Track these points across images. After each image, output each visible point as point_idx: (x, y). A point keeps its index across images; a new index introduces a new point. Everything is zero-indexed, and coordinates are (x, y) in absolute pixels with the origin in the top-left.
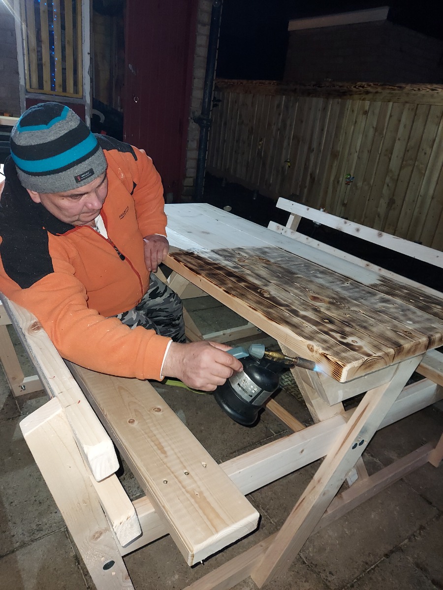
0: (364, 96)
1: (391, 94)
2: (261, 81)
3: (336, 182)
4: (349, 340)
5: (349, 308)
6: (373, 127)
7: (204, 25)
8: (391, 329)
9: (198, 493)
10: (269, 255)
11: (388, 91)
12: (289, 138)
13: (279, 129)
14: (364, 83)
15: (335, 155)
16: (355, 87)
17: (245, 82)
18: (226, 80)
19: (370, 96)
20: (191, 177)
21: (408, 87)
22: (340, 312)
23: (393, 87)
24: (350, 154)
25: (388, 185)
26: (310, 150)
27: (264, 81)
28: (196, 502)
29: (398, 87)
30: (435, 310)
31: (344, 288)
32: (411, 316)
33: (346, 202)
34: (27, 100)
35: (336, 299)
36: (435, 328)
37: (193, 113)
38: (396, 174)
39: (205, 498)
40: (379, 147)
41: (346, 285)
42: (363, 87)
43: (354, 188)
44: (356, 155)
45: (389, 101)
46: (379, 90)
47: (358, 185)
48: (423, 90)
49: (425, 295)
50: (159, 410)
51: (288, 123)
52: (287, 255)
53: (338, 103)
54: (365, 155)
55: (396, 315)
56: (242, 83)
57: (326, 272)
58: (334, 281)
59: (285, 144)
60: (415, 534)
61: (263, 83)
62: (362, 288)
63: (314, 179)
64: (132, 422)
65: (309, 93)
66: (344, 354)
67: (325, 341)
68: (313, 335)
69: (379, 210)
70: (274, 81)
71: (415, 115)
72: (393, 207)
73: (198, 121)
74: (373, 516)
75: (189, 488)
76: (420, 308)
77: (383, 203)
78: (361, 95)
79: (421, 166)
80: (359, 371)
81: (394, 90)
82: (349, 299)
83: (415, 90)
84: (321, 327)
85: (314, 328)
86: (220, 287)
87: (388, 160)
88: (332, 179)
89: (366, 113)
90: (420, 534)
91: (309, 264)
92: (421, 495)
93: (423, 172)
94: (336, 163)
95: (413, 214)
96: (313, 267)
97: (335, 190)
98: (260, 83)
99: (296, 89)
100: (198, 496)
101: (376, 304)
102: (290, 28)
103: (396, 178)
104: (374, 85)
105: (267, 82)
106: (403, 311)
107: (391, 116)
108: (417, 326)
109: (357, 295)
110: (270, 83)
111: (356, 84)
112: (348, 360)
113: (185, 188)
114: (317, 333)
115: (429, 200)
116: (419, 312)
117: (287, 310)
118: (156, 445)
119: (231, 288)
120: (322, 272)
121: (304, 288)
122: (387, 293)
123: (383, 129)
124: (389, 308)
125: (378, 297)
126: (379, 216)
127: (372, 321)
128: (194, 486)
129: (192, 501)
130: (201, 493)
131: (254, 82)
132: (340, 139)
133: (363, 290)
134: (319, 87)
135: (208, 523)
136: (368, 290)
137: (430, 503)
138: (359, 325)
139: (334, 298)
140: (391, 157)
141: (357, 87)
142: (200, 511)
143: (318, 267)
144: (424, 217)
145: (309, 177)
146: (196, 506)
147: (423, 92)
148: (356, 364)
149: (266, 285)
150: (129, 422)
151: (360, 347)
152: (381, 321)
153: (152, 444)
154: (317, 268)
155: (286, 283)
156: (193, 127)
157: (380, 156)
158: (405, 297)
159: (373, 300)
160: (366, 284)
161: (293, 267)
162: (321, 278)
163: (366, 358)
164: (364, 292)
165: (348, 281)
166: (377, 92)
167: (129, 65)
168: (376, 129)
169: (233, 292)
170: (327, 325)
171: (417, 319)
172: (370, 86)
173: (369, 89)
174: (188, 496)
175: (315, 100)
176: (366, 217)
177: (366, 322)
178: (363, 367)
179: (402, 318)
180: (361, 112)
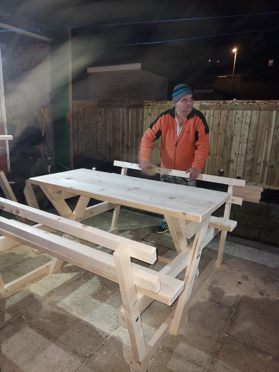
0: (148, 107)
11: (159, 104)
14: (146, 101)
29: (164, 102)
45: (161, 109)
65: (118, 106)
81: (162, 104)
104: (152, 101)
166: (154, 105)
175: (121, 109)
180: (148, 114)
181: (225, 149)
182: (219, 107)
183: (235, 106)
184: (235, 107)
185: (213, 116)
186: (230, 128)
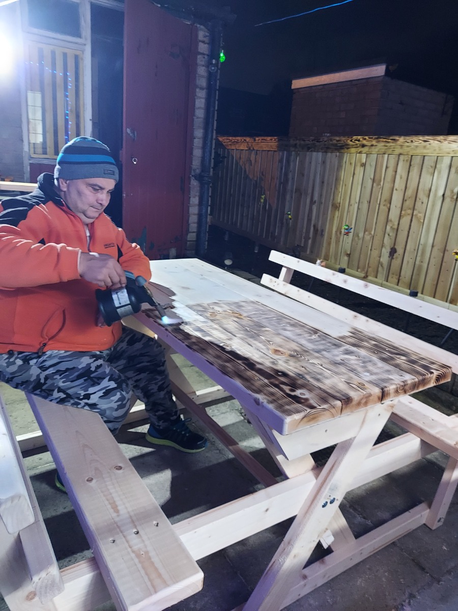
0: (360, 149)
1: (386, 146)
2: (263, 138)
3: (338, 233)
4: (298, 393)
5: (308, 360)
6: (371, 179)
7: (202, 89)
8: (345, 381)
9: (143, 553)
10: (243, 308)
11: (383, 144)
12: (292, 191)
13: (282, 183)
14: (359, 137)
15: (336, 207)
16: (351, 141)
17: (248, 139)
18: (230, 138)
19: (365, 150)
20: (194, 232)
21: (401, 139)
22: (297, 365)
23: (387, 140)
24: (349, 205)
25: (389, 235)
26: (312, 202)
27: (265, 138)
28: (140, 562)
29: (392, 140)
30: (398, 361)
31: (310, 341)
32: (371, 368)
33: (349, 253)
34: (31, 164)
35: (298, 352)
36: (392, 379)
37: (195, 170)
38: (396, 223)
39: (150, 558)
40: (378, 197)
41: (313, 337)
42: (359, 141)
43: (356, 238)
44: (356, 205)
45: (384, 154)
46: (374, 143)
47: (360, 235)
48: (416, 141)
49: (394, 347)
50: (120, 468)
51: (290, 176)
52: (262, 308)
53: (336, 156)
54: (365, 206)
55: (355, 367)
56: (245, 140)
57: (296, 324)
58: (302, 333)
59: (288, 197)
60: (403, 603)
61: (265, 140)
62: (329, 340)
63: (317, 230)
64: (90, 480)
65: (309, 148)
66: (287, 407)
67: (272, 394)
68: (261, 389)
69: (381, 260)
70: (275, 138)
71: (410, 165)
72: (394, 257)
73: (199, 178)
74: (359, 583)
75: (135, 548)
76: (384, 360)
77: (386, 252)
78: (358, 149)
79: (419, 215)
80: (302, 423)
81: (388, 142)
82: (311, 352)
83: (408, 142)
84: (272, 380)
85: (266, 381)
86: (183, 342)
87: (387, 210)
88: (334, 229)
89: (364, 165)
90: (409, 603)
91: (281, 316)
92: (413, 560)
93: (422, 221)
94: (337, 214)
95: (415, 263)
96: (285, 320)
97: (337, 241)
98: (262, 140)
99: (296, 144)
100: (144, 556)
101: (337, 356)
102: (293, 87)
103: (396, 227)
104: (369, 138)
105: (269, 138)
106: (364, 362)
107: (387, 167)
108: (374, 377)
109: (322, 347)
110: (272, 140)
111: (352, 137)
112: (289, 413)
113: (188, 243)
114: (268, 386)
115: (429, 249)
116: (380, 364)
117: (243, 363)
118: (110, 504)
119: (194, 343)
120: (292, 325)
121: (269, 341)
122: (354, 345)
123: (381, 181)
124: (349, 360)
125: (342, 349)
126: (382, 266)
127: (327, 373)
128: (141, 545)
129: (136, 560)
130: (147, 553)
131: (257, 139)
132: (340, 190)
133: (330, 343)
134: (317, 142)
135: (149, 584)
136: (334, 342)
137: (423, 569)
138: (313, 378)
139: (295, 351)
140: (390, 207)
141: (353, 141)
142: (143, 572)
143: (290, 320)
144: (425, 265)
145: (312, 229)
146: (139, 566)
147: (416, 144)
148: (297, 417)
149: (230, 339)
150: (88, 480)
151: (307, 400)
152: (337, 373)
153: (107, 503)
154: (288, 321)
155: (252, 337)
156: (194, 183)
157: (379, 207)
158: (371, 349)
159: (336, 351)
160: (335, 337)
161: (264, 320)
162: (289, 331)
163: (309, 410)
164: (329, 344)
165: (317, 334)
166: (372, 145)
167: (128, 129)
168: (374, 181)
169: (195, 347)
170: (280, 378)
171: (375, 370)
172: (365, 139)
173: (365, 142)
174: (133, 555)
175: (314, 154)
176: (369, 267)
177: (320, 374)
178: (305, 419)
179: (360, 369)
180: (359, 164)
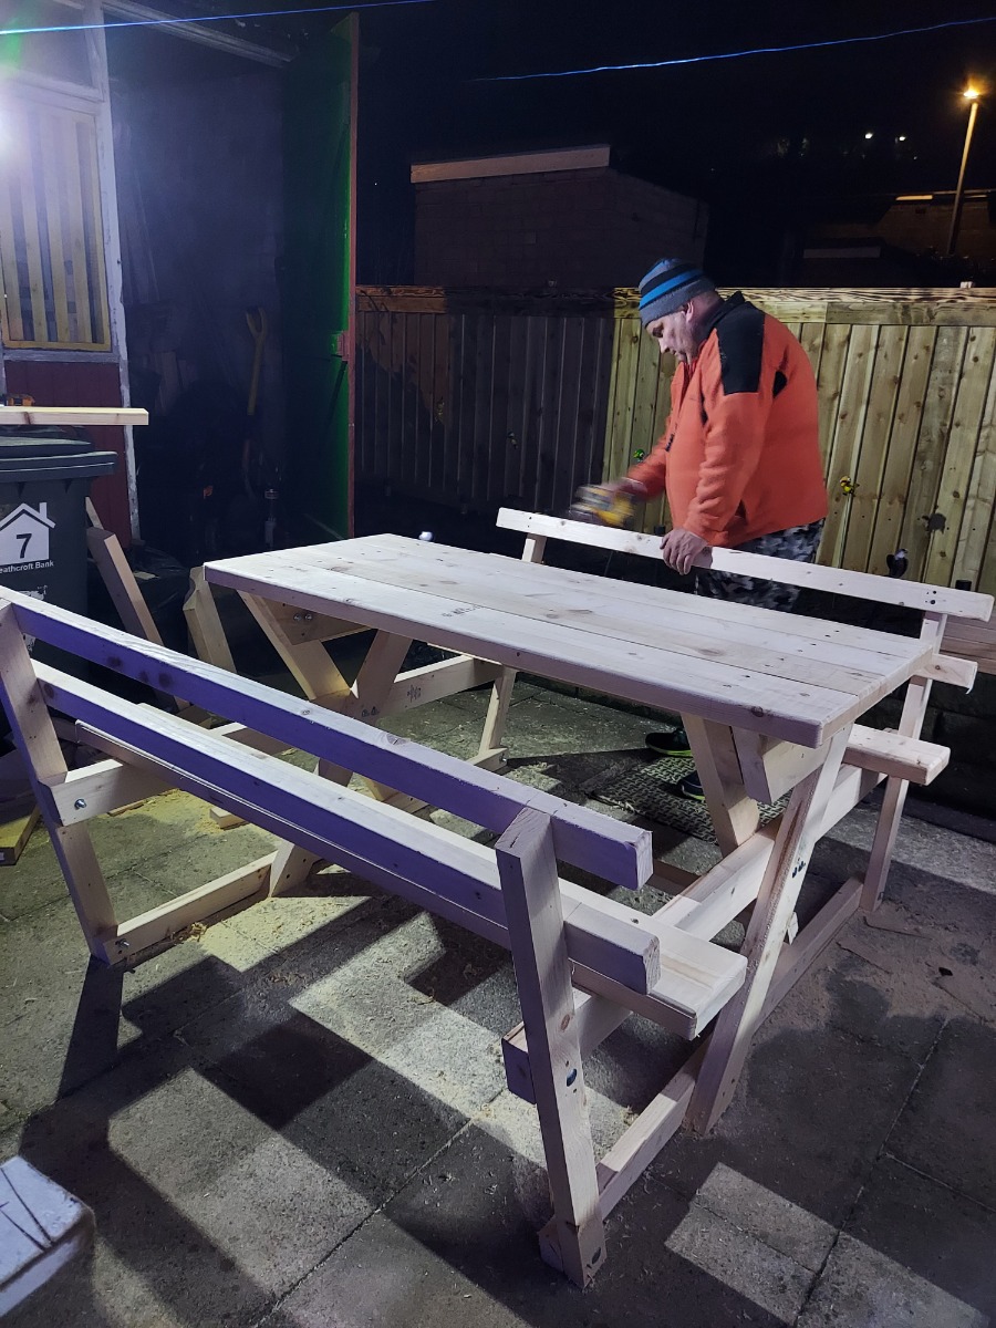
13: (461, 376)
14: (625, 289)
15: (587, 417)
42: (625, 295)
51: (480, 363)
53: (582, 324)
59: (479, 405)
63: (551, 462)
65: (518, 309)
88: (588, 460)
134: (536, 296)
145: (539, 462)
175: (530, 320)
180: (628, 339)
181: (917, 472)
182: (903, 314)
183: (966, 310)
184: (967, 317)
185: (877, 347)
186: (941, 397)
